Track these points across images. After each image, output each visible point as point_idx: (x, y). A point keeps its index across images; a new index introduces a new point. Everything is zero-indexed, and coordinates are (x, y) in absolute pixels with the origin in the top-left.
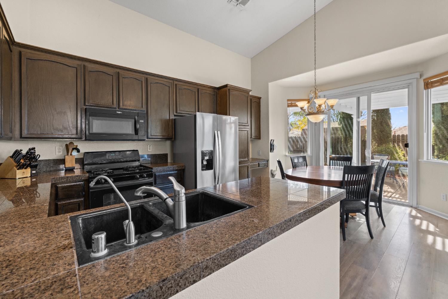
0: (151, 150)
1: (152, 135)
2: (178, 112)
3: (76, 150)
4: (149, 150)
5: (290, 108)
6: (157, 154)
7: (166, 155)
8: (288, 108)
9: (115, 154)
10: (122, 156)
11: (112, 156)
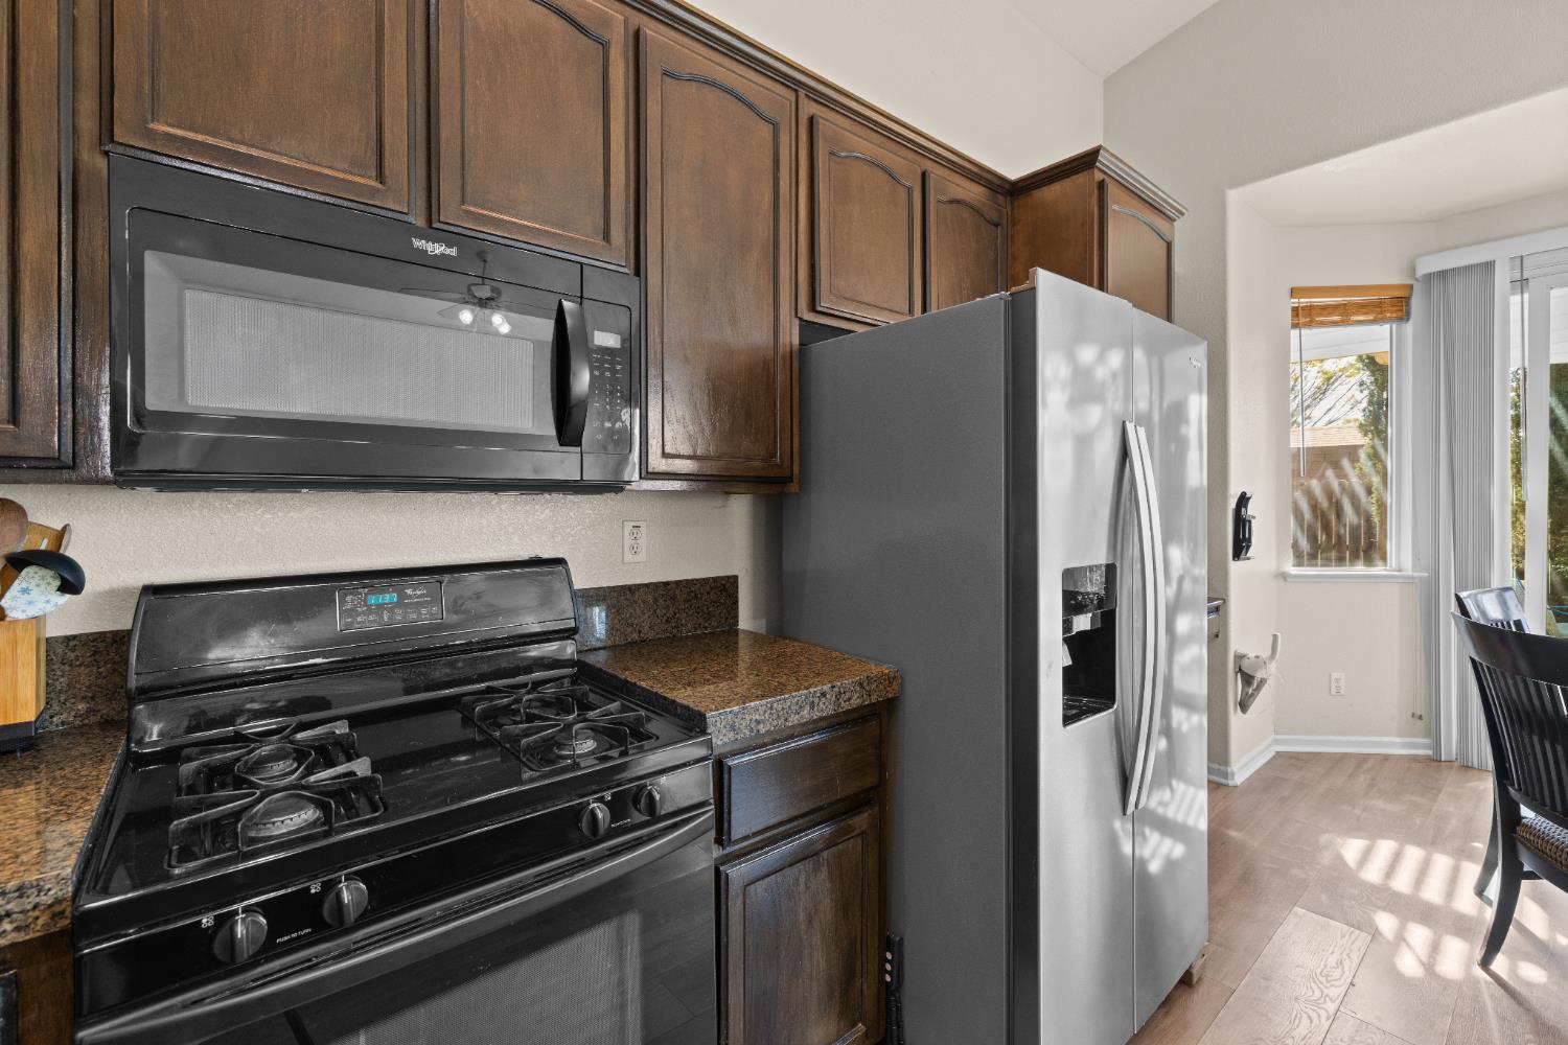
0: (642, 557)
1: (668, 449)
2: (824, 304)
3: (48, 573)
4: (629, 557)
5: (1305, 332)
6: (678, 583)
7: (726, 587)
8: (1295, 333)
9: (402, 596)
10: (456, 608)
11: (380, 607)
